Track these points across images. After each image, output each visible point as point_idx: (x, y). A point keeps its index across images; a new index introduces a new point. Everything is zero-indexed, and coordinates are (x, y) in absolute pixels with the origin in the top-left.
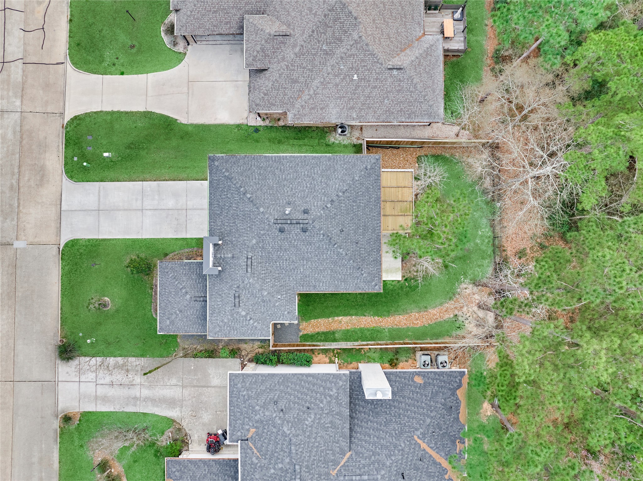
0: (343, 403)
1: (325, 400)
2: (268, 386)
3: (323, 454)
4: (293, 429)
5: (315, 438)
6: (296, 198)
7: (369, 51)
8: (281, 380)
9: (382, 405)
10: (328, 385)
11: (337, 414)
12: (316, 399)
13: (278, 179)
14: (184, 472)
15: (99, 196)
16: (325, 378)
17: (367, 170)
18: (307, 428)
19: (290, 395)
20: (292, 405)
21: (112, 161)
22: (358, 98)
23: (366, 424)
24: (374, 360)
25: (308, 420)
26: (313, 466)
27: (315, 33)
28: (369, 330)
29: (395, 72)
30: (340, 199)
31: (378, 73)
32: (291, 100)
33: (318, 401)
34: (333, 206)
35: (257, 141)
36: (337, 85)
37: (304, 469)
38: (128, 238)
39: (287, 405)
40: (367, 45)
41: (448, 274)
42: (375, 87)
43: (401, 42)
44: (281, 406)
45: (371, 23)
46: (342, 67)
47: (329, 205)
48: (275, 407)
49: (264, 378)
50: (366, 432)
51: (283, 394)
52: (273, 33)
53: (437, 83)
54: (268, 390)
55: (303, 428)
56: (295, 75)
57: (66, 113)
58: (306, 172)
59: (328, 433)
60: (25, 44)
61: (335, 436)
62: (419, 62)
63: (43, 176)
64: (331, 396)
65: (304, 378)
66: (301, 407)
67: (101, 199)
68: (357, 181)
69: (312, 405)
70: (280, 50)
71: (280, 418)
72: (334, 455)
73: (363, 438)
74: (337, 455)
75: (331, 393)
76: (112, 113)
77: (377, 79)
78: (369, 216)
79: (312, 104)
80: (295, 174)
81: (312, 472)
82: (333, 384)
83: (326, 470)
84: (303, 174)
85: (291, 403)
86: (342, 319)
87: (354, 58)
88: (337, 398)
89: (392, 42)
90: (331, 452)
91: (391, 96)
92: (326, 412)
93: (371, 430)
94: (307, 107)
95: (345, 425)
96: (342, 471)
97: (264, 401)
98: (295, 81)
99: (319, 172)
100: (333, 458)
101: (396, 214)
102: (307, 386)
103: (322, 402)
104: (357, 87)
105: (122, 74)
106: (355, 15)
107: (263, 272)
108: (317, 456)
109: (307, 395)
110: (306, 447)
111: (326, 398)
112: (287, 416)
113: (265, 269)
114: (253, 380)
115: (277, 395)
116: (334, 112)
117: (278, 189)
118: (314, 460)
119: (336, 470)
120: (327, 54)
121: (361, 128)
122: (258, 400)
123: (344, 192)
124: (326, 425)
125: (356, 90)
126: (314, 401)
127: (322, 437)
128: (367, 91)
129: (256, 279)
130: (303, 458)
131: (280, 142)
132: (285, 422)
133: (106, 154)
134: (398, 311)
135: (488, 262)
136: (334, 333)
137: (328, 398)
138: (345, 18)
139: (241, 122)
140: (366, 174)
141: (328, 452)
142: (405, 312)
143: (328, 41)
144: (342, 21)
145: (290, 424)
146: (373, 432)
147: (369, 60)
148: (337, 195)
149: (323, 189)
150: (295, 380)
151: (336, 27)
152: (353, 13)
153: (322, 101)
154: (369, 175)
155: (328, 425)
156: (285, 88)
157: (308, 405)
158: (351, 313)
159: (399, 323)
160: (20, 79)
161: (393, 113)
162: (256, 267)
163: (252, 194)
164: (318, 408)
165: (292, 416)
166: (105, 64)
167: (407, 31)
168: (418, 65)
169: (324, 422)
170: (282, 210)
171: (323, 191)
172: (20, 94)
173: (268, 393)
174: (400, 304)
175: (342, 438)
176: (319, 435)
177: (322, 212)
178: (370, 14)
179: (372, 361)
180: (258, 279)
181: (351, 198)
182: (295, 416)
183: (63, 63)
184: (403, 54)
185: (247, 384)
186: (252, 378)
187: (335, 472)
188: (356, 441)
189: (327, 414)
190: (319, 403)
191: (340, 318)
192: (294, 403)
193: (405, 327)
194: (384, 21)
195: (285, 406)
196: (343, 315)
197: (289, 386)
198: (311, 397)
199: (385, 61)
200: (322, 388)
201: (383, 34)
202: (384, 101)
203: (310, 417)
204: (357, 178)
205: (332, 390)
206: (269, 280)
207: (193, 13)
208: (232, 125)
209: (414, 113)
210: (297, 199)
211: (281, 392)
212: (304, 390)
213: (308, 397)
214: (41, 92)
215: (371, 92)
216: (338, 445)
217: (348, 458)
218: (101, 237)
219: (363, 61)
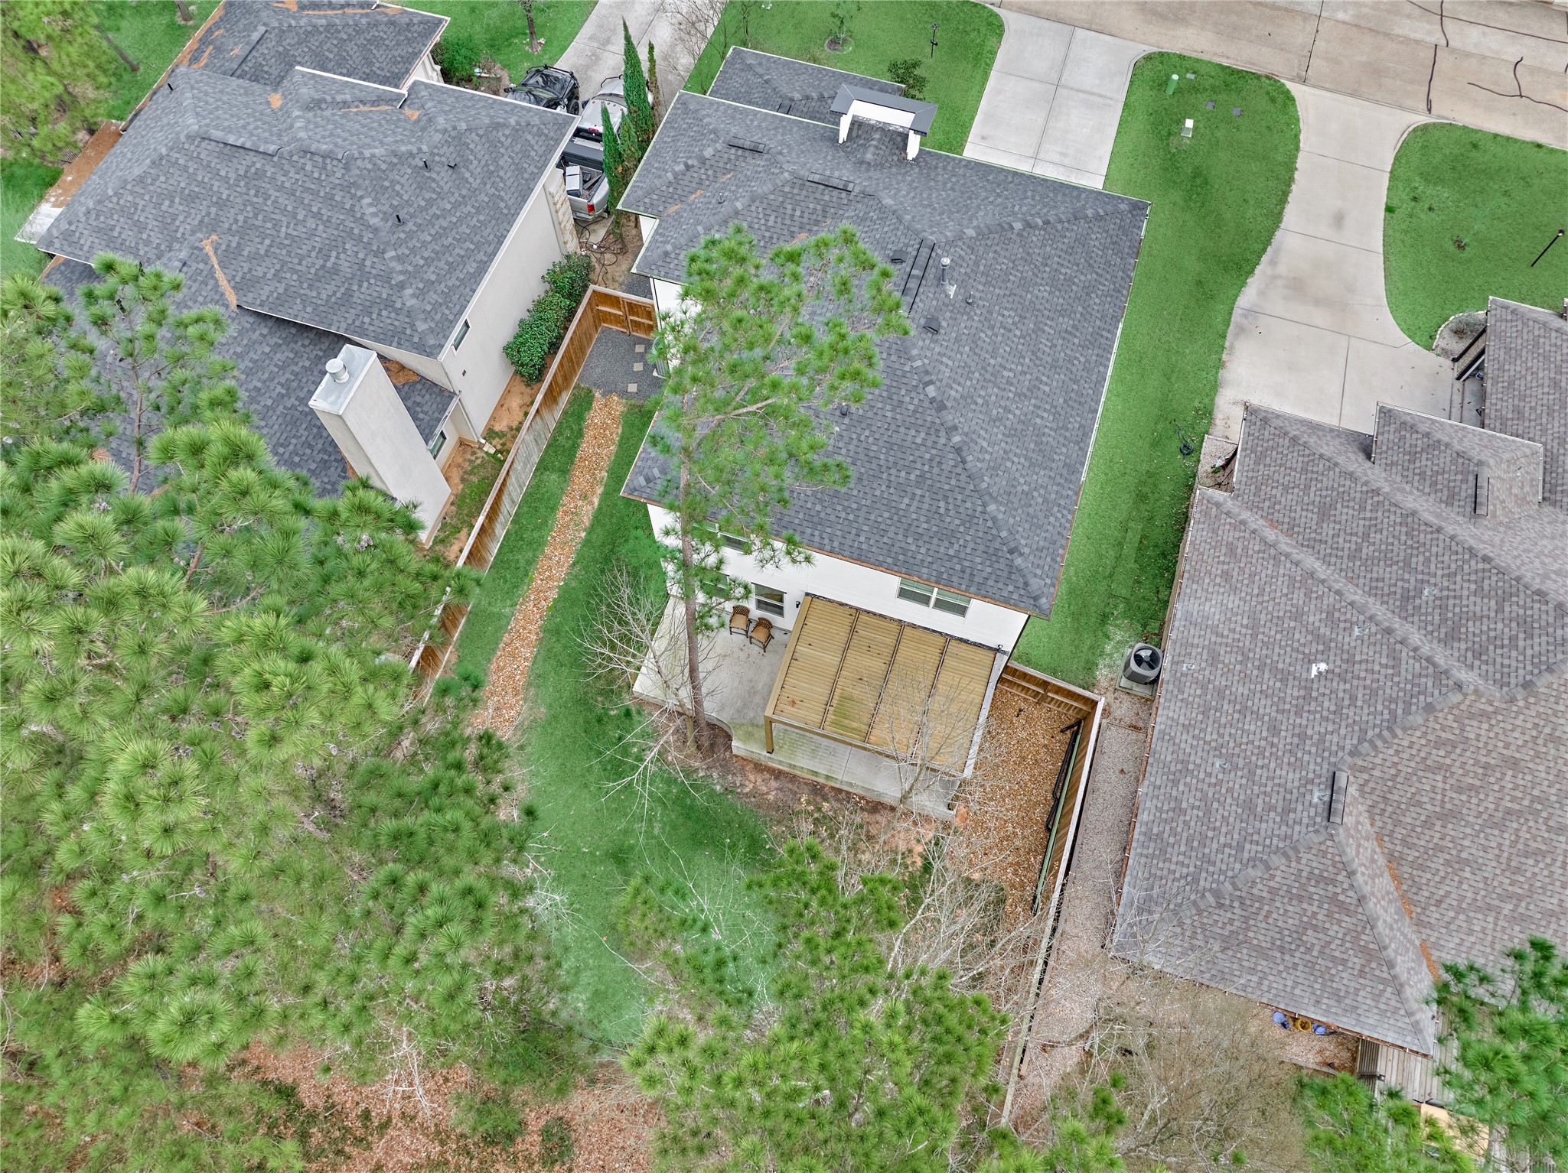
0: (367, 320)
1: (399, 268)
2: (501, 173)
3: (269, 225)
4: (370, 166)
5: (318, 215)
6: (980, 326)
7: (1407, 712)
8: (502, 205)
9: (310, 446)
10: (433, 297)
11: (348, 292)
12: (413, 250)
13: (1046, 313)
14: (399, 33)
15: (1092, 94)
16: (455, 298)
17: (1011, 552)
18: (353, 196)
19: (456, 205)
20: (427, 196)
21: (1170, 134)
22: (1246, 678)
23: (283, 380)
24: (442, 541)
25: (370, 205)
26: (252, 192)
27: (1481, 566)
28: (529, 563)
29: (1318, 796)
30: (942, 433)
31: (1322, 741)
32: (1267, 503)
33: (407, 252)
34: (926, 404)
35: (1156, 444)
36: (1298, 616)
37: (258, 166)
38: (977, 118)
39: (434, 185)
40: (1429, 708)
41: (592, 854)
42: (1274, 730)
43: (1423, 868)
44: (438, 173)
45: (1506, 747)
46: (1356, 631)
47: (931, 391)
48: (444, 159)
49: (526, 176)
50: (263, 369)
51: (464, 192)
52: (1485, 473)
53: (1253, 970)
54: (492, 168)
55: (358, 187)
56: (1343, 513)
57: (1304, 88)
58: (1047, 389)
59: (313, 254)
60: (1484, 57)
61: (297, 272)
62: (1343, 907)
63: (1163, 17)
64: (401, 286)
65: (481, 256)
66: (412, 210)
67: (1081, 95)
68: (984, 505)
69: (402, 236)
70: (1427, 490)
71: (411, 155)
72: (254, 257)
73: (251, 355)
74: (246, 266)
75: (408, 292)
76: (1290, 167)
77: (1303, 737)
78: (862, 514)
79: (1245, 548)
80: (1049, 360)
81: (242, 184)
82: (429, 308)
83: (226, 225)
84: (1044, 379)
85: (434, 196)
86: (592, 503)
87: (1386, 666)
88: (389, 304)
89: (1428, 824)
90: (262, 252)
91: (1238, 780)
92: (368, 263)
93: (259, 385)
94: (1237, 535)
95: (309, 309)
96: (201, 266)
97: (472, 146)
98: (1324, 513)
99: (1038, 421)
100: (245, 253)
101: (841, 682)
102: (457, 251)
103: (399, 258)
104: (1284, 677)
105: (1389, 209)
106: (1542, 684)
107: (798, 213)
108: (271, 209)
109: (436, 238)
110: (308, 185)
111: (401, 272)
112: (409, 171)
113: (805, 220)
114: (533, 153)
115: (471, 180)
116: (1212, 609)
117: (1017, 299)
118: (267, 197)
119: (211, 253)
120: (1406, 598)
121: (1136, 728)
122: (481, 137)
123: (958, 450)
124: (334, 254)
125: (1274, 671)
126: (410, 245)
127: (313, 234)
128: (1265, 706)
129: (787, 189)
130: (286, 167)
131: (1141, 498)
132: (395, 161)
133: (1189, 123)
134: (547, 659)
135: (576, 1009)
136: (564, 472)
137: (401, 278)
138: (1529, 652)
139: (1218, 422)
140: (997, 544)
141: (267, 242)
142: (537, 678)
143: (1451, 602)
144: (1521, 643)
145: (384, 166)
146: (251, 386)
147: (1375, 713)
148: (955, 428)
149: (986, 403)
150: (485, 234)
151: (1500, 626)
152: (1547, 678)
153: (1252, 575)
154: (992, 556)
155: (333, 260)
156: (1307, 487)
157: (410, 226)
158: (599, 530)
159: (513, 656)
160: (1397, 31)
161: (1175, 783)
162: (818, 196)
163: (1020, 235)
164: (388, 243)
165: (402, 181)
166: (1418, 182)
167: (1460, 910)
168: (1333, 899)
169: (345, 250)
170: (955, 274)
171: (980, 401)
172: (1363, 23)
173: (487, 165)
174: (565, 671)
175: (281, 290)
176: (321, 228)
177: (919, 363)
178: (1537, 755)
179: (442, 535)
180: (785, 195)
181: (936, 470)
182: (398, 187)
183: (1430, 110)
184: (1381, 861)
185: (529, 137)
186: (540, 152)
187: (209, 249)
188: (256, 336)
189: (362, 265)
190: (400, 251)
191: (596, 501)
192: (430, 203)
193: (493, 667)
194: (1509, 812)
195: (434, 180)
196: (600, 508)
197: (478, 212)
198: (424, 244)
199: (1363, 770)
200: (433, 277)
201: (1460, 790)
202: (1220, 756)
203: (375, 215)
204: (992, 508)
205: (413, 295)
206: (771, 223)
207: (1554, 334)
208: (1213, 400)
209: (1163, 851)
210: (975, 325)
211: (474, 192)
212: (450, 239)
213: (429, 239)
214: (1364, 58)
215: (1259, 717)
216: (269, 276)
217: (222, 294)
218: (993, 75)
219: (1374, 693)
